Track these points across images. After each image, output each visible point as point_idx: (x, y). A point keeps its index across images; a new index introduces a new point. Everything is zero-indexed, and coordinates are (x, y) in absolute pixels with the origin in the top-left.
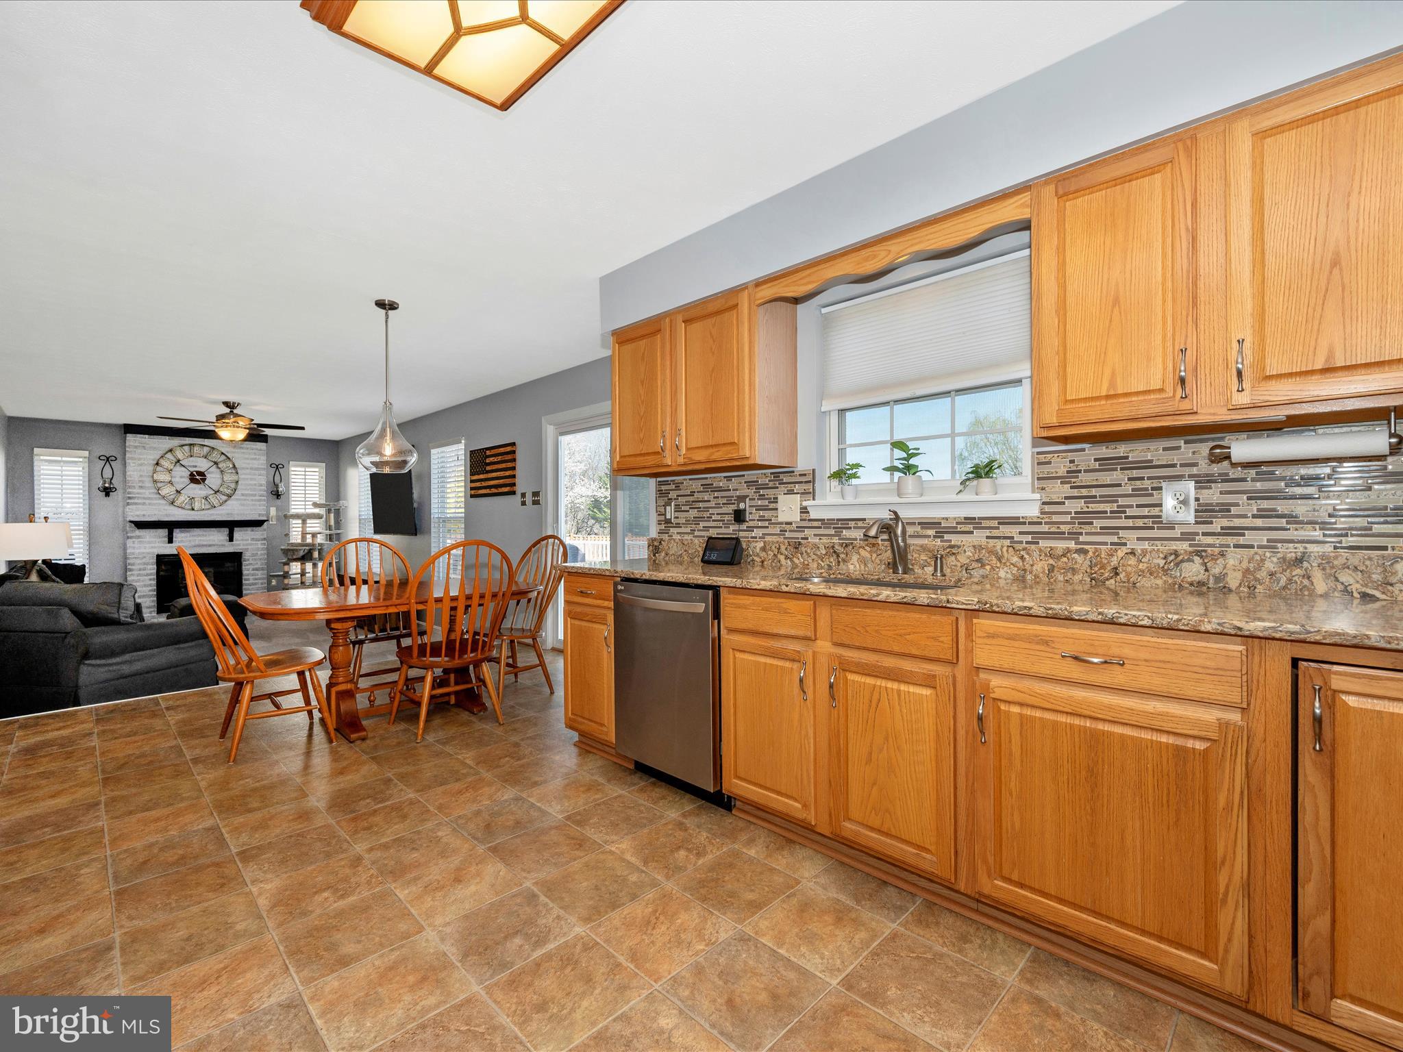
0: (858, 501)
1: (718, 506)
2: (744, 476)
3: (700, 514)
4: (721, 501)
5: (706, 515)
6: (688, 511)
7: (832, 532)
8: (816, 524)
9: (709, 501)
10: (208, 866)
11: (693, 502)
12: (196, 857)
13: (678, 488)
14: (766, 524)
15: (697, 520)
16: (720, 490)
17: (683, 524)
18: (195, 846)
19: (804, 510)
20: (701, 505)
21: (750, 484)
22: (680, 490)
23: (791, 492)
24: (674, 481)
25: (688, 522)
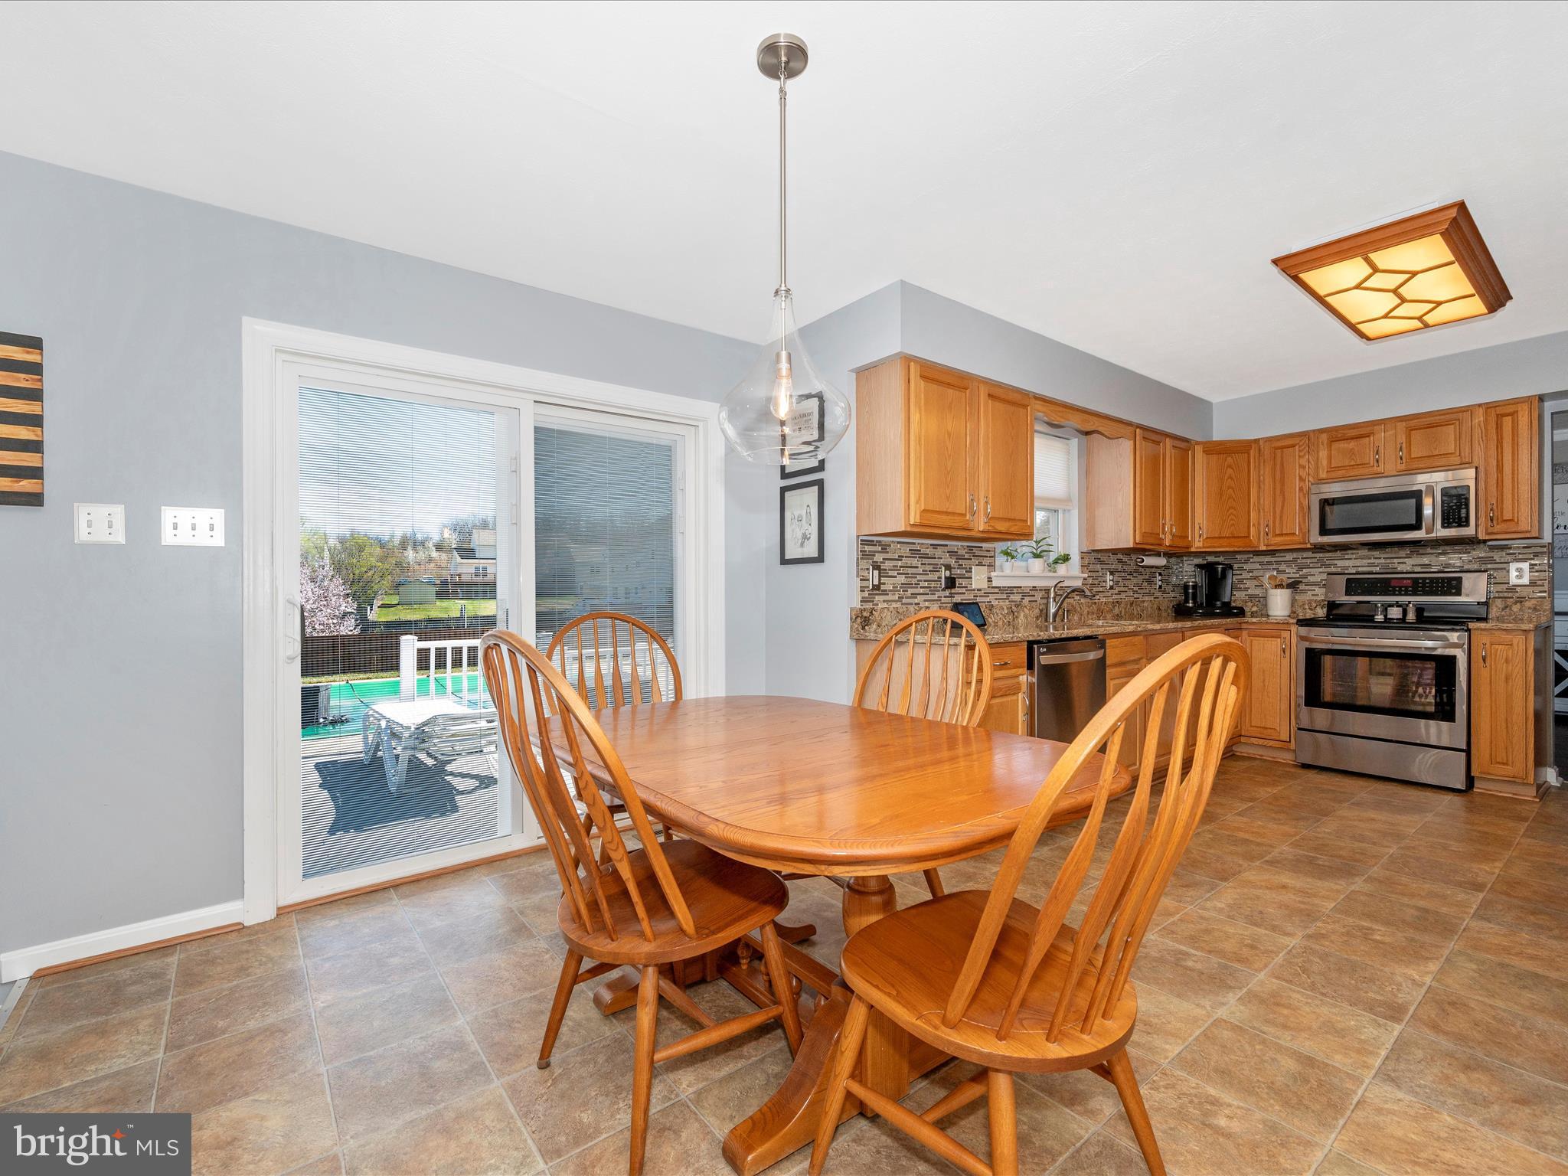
0: (1013, 574)
1: (925, 573)
2: (946, 545)
3: (909, 581)
4: (928, 568)
5: (914, 581)
6: (896, 577)
7: (1005, 596)
8: (996, 590)
9: (917, 567)
10: (1446, 1033)
11: (901, 567)
12: (1451, 1055)
13: (884, 550)
14: (964, 590)
15: (905, 586)
16: (926, 556)
17: (890, 591)
18: (1435, 1071)
19: (990, 580)
20: (910, 571)
21: (952, 553)
22: (887, 552)
23: (980, 564)
24: (880, 541)
25: (895, 590)
